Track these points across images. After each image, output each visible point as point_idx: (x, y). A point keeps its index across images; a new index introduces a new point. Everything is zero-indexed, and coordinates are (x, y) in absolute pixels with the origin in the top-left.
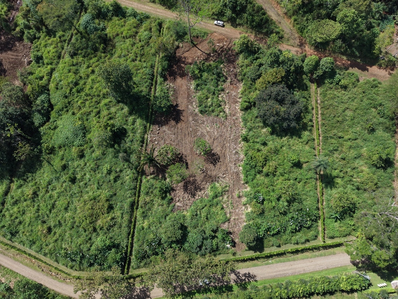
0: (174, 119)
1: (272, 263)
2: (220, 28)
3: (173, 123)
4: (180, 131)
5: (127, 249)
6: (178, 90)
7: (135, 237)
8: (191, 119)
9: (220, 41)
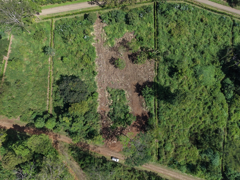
0: (140, 86)
1: (80, 9)
2: (114, 156)
3: (141, 84)
4: (136, 78)
5: (157, 13)
6: (140, 106)
7: (154, 19)
8: (129, 87)
9: (114, 145)
